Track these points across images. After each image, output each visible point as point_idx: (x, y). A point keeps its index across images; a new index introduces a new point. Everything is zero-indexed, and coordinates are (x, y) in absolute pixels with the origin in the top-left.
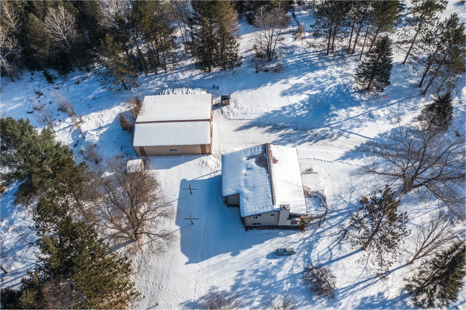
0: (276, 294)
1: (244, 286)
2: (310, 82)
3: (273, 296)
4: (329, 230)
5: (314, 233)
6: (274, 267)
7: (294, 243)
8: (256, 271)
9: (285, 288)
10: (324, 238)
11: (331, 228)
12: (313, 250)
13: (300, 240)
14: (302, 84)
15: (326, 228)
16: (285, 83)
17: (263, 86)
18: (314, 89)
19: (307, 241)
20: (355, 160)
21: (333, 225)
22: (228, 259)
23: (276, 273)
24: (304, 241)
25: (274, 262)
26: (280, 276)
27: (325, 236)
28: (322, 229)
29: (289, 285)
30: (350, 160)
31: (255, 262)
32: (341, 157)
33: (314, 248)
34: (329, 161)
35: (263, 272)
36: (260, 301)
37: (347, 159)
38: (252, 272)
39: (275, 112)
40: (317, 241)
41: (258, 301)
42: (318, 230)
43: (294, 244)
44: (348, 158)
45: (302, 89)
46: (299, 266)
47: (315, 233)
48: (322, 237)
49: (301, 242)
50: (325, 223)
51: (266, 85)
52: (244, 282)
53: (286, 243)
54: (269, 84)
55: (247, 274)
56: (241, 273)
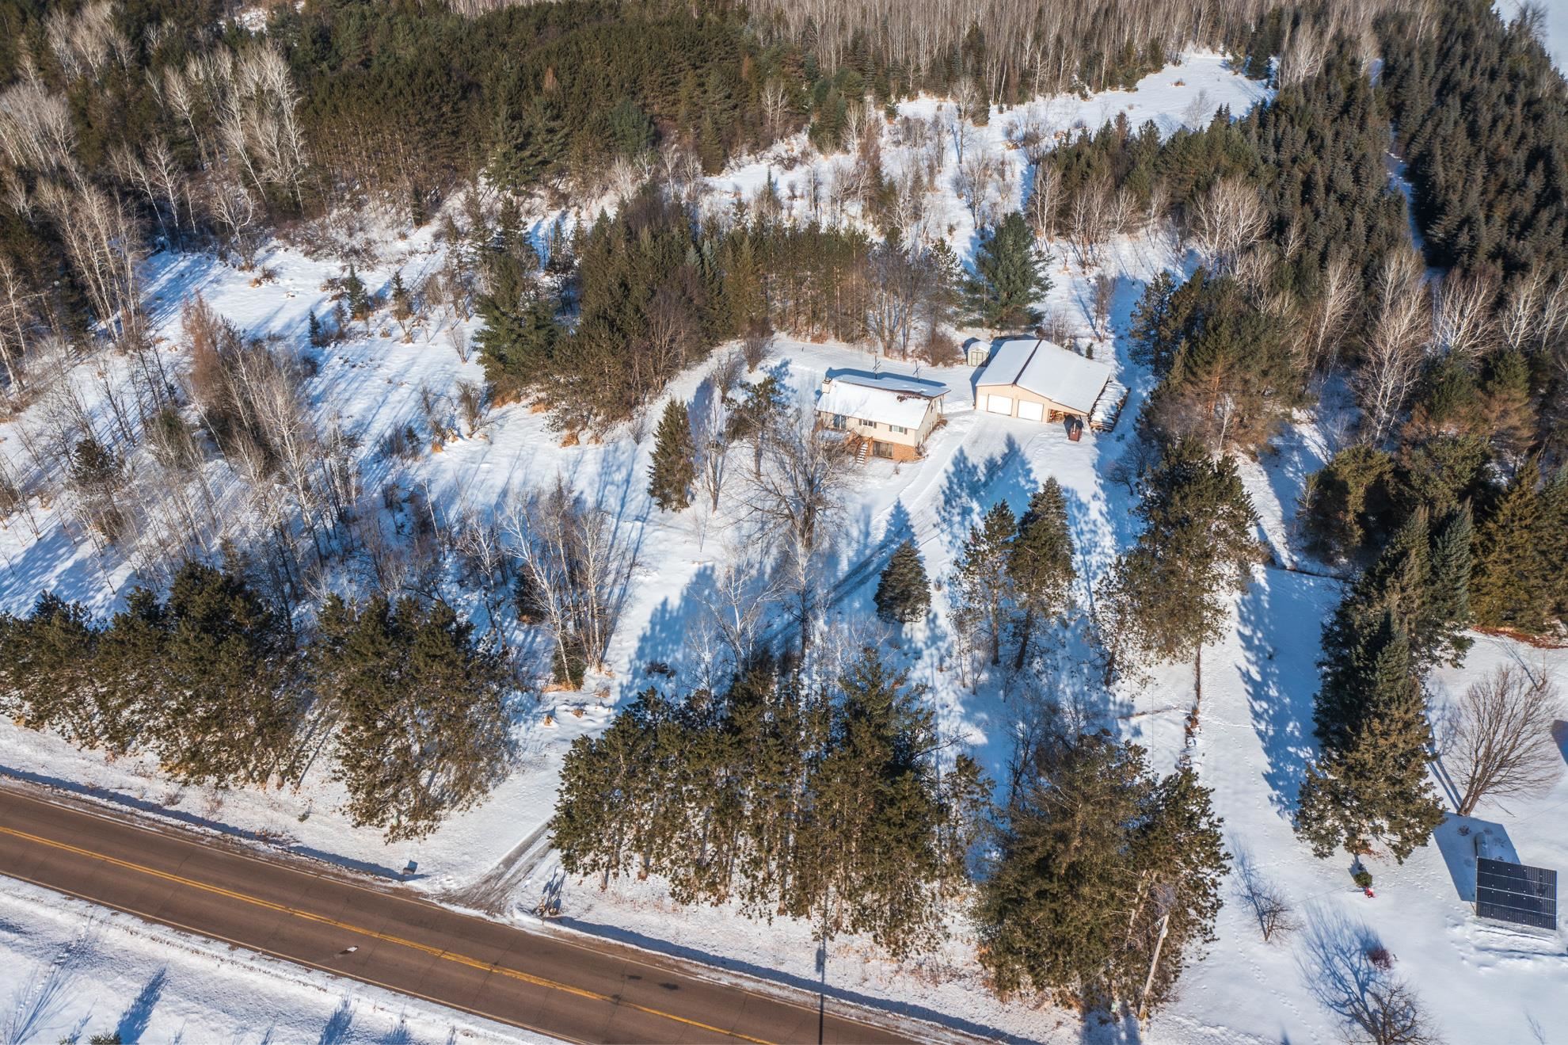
34: (903, 492)
55: (790, 394)
56: (794, 391)
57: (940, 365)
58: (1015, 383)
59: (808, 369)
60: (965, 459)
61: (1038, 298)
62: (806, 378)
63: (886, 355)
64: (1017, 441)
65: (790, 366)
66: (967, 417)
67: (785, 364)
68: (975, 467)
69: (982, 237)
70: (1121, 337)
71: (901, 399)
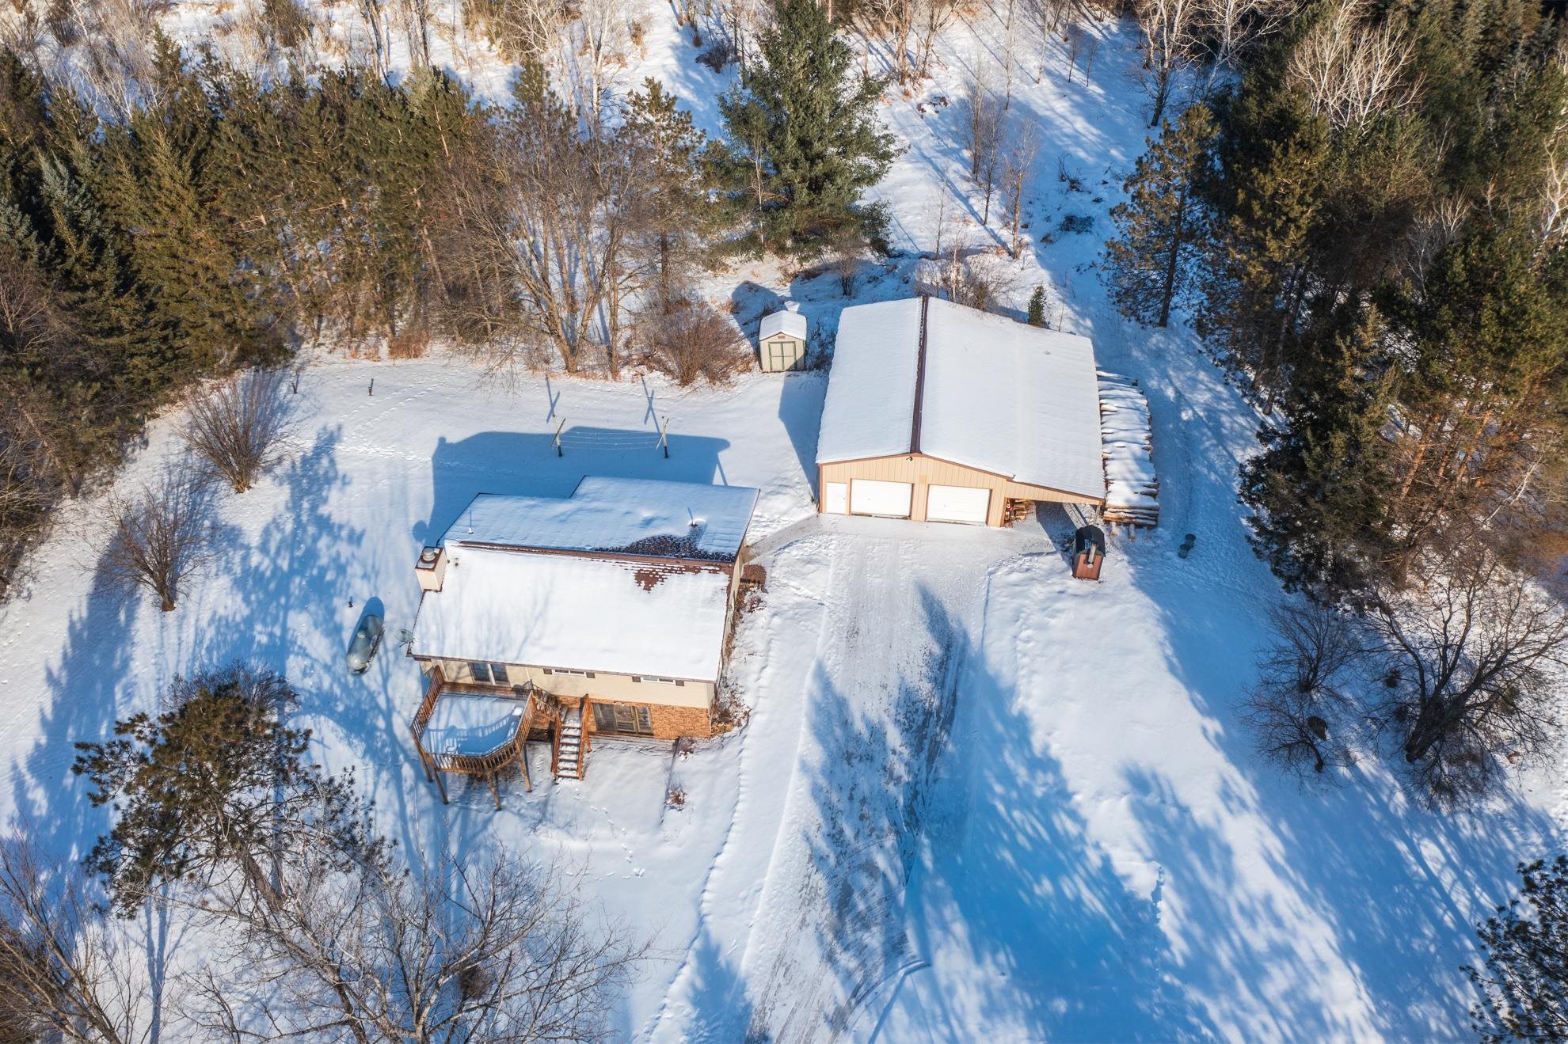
0: (255, 605)
1: (315, 540)
2: (1253, 924)
3: (253, 597)
4: (397, 806)
5: (404, 751)
6: (331, 612)
7: (386, 679)
8: (341, 570)
9: (259, 627)
10: (371, 781)
11: (402, 815)
12: (341, 732)
13: (388, 700)
14: (1230, 877)
15: (406, 798)
16: (1226, 795)
17: (1193, 701)
18: (1197, 931)
19: (381, 723)
20: (688, 1009)
21: (410, 826)
22: (407, 516)
23: (311, 614)
24: (381, 711)
25: (350, 617)
26: (300, 623)
27: (376, 784)
28: (408, 784)
29: (264, 639)
30: (693, 985)
31: (369, 568)
32: (718, 948)
33: (347, 737)
34: (709, 886)
35: (332, 584)
36: (257, 568)
37: (699, 972)
38: (343, 560)
39: (1021, 726)
40: (371, 752)
41: (260, 563)
42: (407, 771)
43: (379, 679)
44: (705, 978)
45: (1192, 870)
46: (305, 674)
47: (401, 757)
48: (378, 773)
49: (381, 701)
50: (427, 801)
51: (1204, 712)
52: (323, 542)
53: (391, 656)
54: (1214, 726)
55: (344, 549)
56: (356, 538)
57: (701, 380)
58: (915, 448)
59: (388, 452)
60: (842, 704)
61: (871, 179)
62: (384, 485)
63: (570, 369)
64: (950, 607)
65: (340, 449)
66: (807, 548)
67: (327, 443)
68: (877, 733)
69: (697, 42)
70: (1046, 239)
71: (648, 580)
